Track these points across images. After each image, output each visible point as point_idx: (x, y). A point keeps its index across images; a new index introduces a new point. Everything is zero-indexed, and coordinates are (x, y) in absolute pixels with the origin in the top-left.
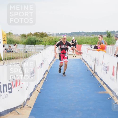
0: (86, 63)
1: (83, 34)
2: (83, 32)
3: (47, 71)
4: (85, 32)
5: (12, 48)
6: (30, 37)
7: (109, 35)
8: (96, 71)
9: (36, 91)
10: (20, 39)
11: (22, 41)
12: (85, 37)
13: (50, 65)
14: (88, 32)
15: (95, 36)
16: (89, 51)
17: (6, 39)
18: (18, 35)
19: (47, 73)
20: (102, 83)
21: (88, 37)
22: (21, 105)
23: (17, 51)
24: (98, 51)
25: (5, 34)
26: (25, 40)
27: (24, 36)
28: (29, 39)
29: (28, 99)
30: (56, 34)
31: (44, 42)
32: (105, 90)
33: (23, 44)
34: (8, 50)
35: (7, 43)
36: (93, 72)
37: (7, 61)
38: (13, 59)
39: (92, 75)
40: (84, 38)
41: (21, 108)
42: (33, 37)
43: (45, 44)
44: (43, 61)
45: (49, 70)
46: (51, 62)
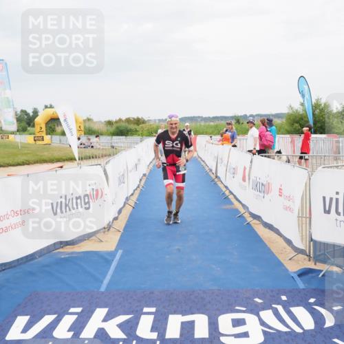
0: (203, 163)
1: (199, 120)
2: (199, 117)
3: (144, 175)
4: (202, 117)
5: (91, 141)
6: (118, 125)
7: (238, 120)
8: (218, 175)
9: (127, 205)
10: (103, 128)
11: (107, 130)
12: (203, 123)
13: (148, 166)
14: (207, 116)
15: (217, 123)
16: (208, 145)
17: (82, 129)
18: (100, 122)
19: (145, 178)
20: (227, 193)
21: (207, 124)
22: (105, 228)
23: (99, 147)
24: (223, 144)
25: (81, 119)
26: (112, 129)
27: (110, 123)
28: (117, 128)
29: (116, 219)
30: (159, 120)
31: (141, 132)
32: (232, 203)
33: (109, 135)
34: (86, 144)
35: (85, 134)
36: (213, 177)
37: (85, 161)
38: (93, 157)
39: (213, 180)
40: (201, 125)
41: (104, 232)
42: (123, 125)
43: (142, 135)
44: (139, 160)
45: (147, 174)
46: (151, 162)
